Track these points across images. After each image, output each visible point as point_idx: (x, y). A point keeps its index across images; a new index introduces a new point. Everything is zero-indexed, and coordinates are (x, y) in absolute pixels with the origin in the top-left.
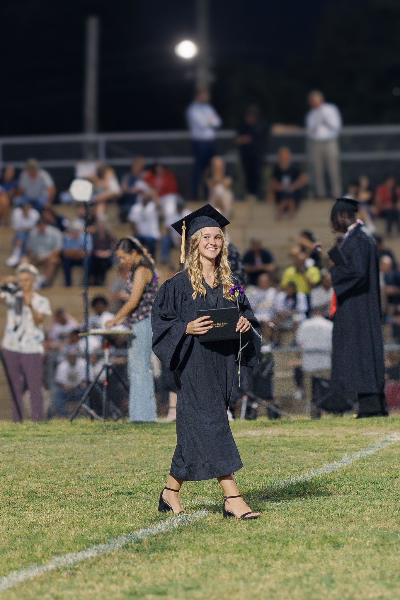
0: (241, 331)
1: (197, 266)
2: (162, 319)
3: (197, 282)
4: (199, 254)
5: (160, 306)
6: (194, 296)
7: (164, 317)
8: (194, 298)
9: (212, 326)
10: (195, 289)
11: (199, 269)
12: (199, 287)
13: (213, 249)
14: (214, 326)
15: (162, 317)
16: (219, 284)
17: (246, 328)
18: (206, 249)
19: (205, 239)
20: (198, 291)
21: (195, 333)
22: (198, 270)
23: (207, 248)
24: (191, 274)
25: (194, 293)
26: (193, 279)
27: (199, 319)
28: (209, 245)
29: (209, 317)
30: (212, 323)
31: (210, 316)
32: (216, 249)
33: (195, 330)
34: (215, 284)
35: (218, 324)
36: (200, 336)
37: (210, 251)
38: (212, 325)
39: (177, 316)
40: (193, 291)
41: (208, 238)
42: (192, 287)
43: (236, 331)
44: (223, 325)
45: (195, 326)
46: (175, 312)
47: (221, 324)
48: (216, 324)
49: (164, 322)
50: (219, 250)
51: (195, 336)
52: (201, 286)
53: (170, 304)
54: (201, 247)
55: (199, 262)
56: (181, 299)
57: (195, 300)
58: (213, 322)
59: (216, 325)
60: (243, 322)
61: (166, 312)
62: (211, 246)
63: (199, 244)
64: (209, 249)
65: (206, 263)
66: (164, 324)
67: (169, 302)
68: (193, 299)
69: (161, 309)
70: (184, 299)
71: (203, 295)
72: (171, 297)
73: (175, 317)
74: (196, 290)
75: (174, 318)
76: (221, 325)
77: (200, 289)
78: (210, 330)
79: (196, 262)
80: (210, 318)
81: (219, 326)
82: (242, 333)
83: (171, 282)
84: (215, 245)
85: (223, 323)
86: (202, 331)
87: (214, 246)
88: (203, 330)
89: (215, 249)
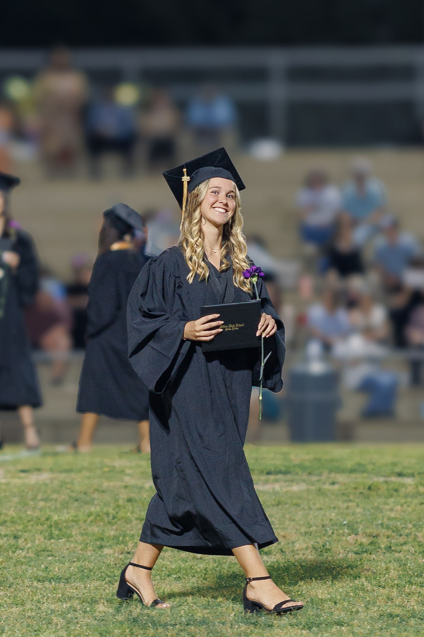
0: (263, 336)
1: (197, 233)
2: (144, 316)
3: (195, 258)
4: (201, 216)
5: (142, 295)
6: (190, 278)
7: (148, 312)
8: (191, 281)
9: (221, 329)
10: (191, 268)
11: (200, 239)
12: (198, 266)
13: (223, 210)
14: (224, 329)
15: (144, 312)
16: (229, 265)
17: (270, 330)
18: (212, 208)
19: (213, 194)
20: (196, 272)
21: (196, 339)
22: (198, 239)
23: (214, 208)
24: (187, 246)
25: (190, 274)
26: (188, 253)
27: (204, 319)
28: (217, 203)
29: (217, 315)
30: (223, 324)
31: (219, 315)
32: (227, 211)
33: (197, 334)
34: (224, 266)
35: (230, 326)
36: (203, 344)
37: (217, 213)
38: (221, 327)
39: (167, 313)
40: (189, 271)
41: (216, 193)
42: (187, 265)
43: (257, 335)
44: (237, 327)
45: (198, 328)
46: (163, 303)
47: (234, 325)
48: (227, 325)
49: (146, 320)
50: (230, 214)
51: (195, 344)
52: (203, 264)
53: (156, 291)
54: (205, 206)
55: (200, 230)
56: (173, 286)
57: (191, 284)
58: (223, 322)
59: (227, 327)
60: (267, 322)
61: (151, 306)
62: (221, 205)
63: (203, 201)
64: (217, 209)
65: (211, 232)
66: (146, 323)
67: (156, 290)
68: (189, 283)
69: (144, 299)
70: (177, 285)
71: (204, 279)
72: (159, 282)
73: (164, 313)
74: (194, 269)
75: (163, 315)
76: (235, 328)
77: (199, 269)
78: (218, 334)
79: (195, 228)
80: (219, 317)
81: (231, 328)
82: (265, 338)
83: (158, 261)
84: (226, 205)
85: (237, 325)
86: (206, 336)
87: (224, 205)
88: (208, 335)
89: (224, 211)
